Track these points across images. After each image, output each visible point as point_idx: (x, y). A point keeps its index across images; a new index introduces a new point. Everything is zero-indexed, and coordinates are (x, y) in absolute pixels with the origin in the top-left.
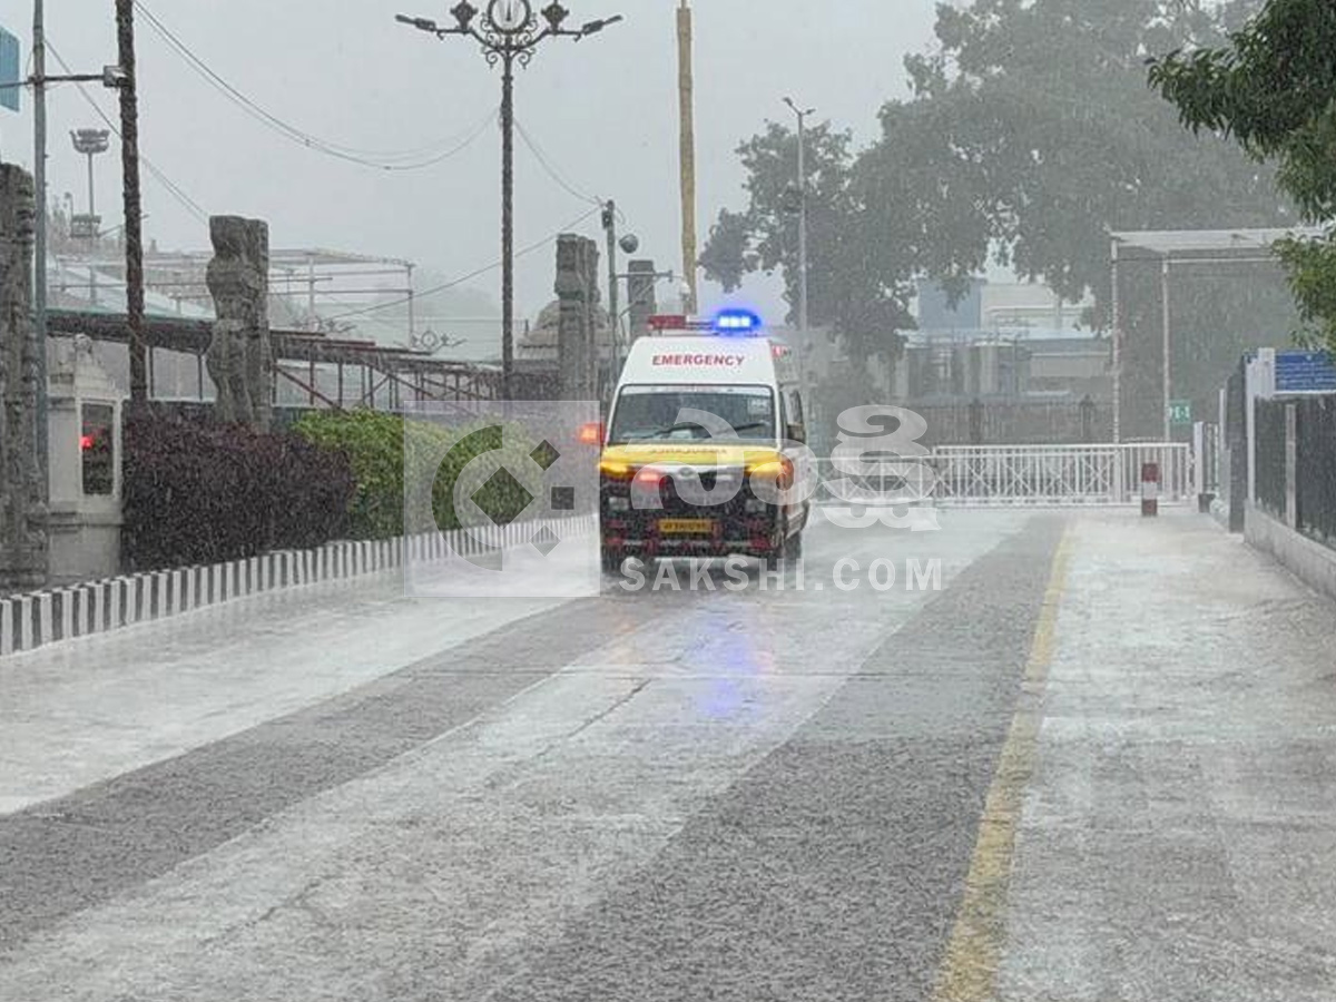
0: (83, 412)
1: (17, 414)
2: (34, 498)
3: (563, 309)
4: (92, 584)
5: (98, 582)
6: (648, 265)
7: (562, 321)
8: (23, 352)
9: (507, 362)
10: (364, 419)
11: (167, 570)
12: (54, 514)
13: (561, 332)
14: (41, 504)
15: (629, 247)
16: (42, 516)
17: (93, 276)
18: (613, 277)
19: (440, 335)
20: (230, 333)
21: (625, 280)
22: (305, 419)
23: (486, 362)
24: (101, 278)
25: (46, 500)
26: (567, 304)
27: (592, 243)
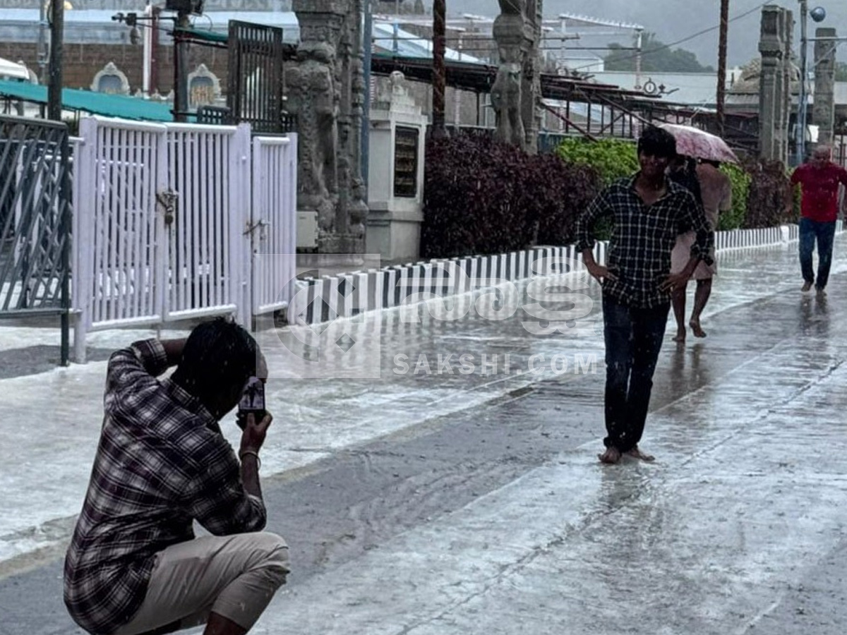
0: (397, 132)
1: (347, 132)
2: (357, 198)
3: (764, 64)
4: (399, 267)
5: (403, 266)
6: (831, 31)
7: (762, 75)
8: (353, 83)
9: (719, 106)
10: (609, 146)
11: (456, 259)
12: (371, 212)
13: (762, 83)
14: (362, 203)
15: (818, 18)
16: (363, 212)
17: (395, 32)
18: (804, 40)
19: (658, 85)
20: (510, 74)
21: (813, 43)
22: (563, 144)
23: (701, 105)
24: (402, 34)
25: (366, 201)
26: (768, 59)
27: (789, 13)
